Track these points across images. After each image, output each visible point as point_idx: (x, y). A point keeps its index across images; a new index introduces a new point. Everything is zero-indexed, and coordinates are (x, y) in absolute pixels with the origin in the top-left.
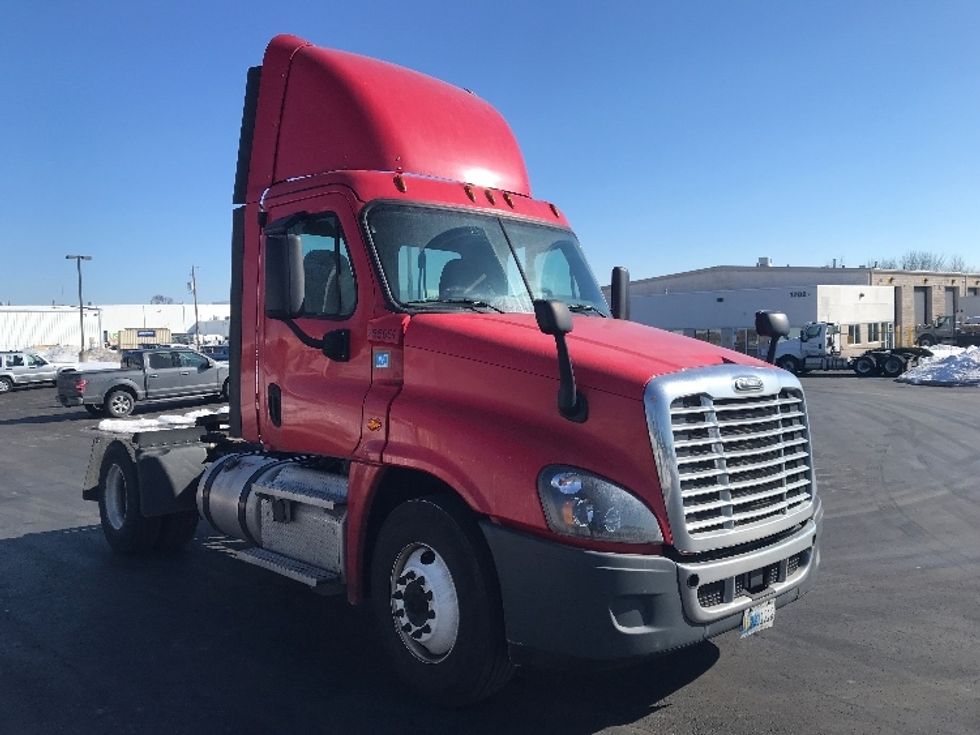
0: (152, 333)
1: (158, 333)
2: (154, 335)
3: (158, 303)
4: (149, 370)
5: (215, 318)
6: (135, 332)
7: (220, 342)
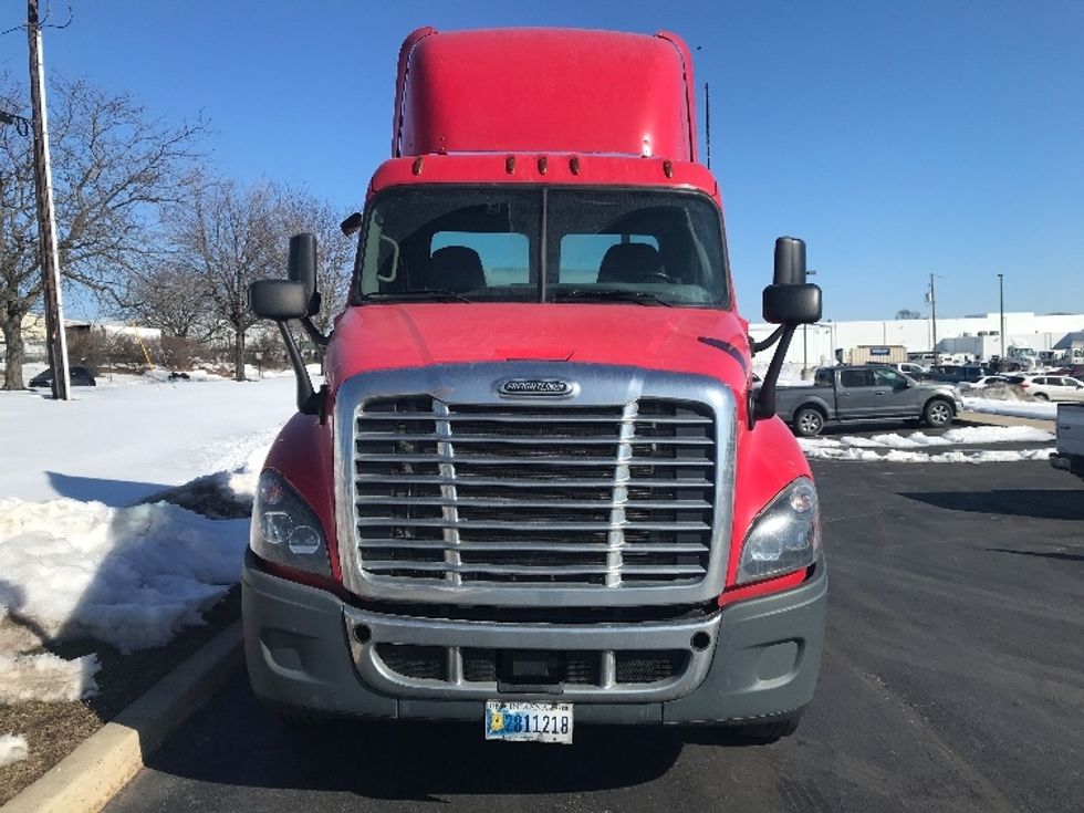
0: (886, 350)
1: (892, 350)
2: (888, 353)
3: (903, 318)
4: (840, 388)
5: (965, 335)
6: (868, 350)
7: (970, 362)
